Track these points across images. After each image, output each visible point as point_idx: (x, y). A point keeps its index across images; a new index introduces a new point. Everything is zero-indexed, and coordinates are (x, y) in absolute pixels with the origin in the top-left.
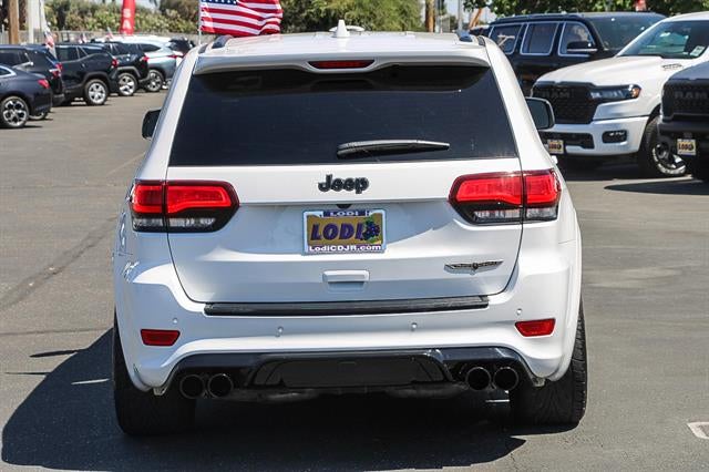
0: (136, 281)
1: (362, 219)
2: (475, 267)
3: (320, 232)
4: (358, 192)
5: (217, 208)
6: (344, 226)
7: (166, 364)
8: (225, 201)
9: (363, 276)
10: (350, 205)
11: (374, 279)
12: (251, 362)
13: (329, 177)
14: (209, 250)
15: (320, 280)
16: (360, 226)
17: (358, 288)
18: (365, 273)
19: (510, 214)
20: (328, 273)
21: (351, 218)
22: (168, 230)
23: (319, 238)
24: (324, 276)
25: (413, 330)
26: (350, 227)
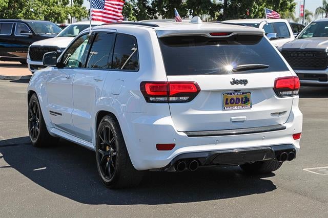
0: (154, 124)
1: (243, 96)
2: (280, 113)
3: (229, 102)
4: (245, 85)
5: (190, 93)
6: (237, 99)
7: (169, 158)
8: (194, 90)
9: (244, 119)
10: (240, 90)
11: (248, 120)
12: (207, 155)
13: (234, 80)
14: (187, 110)
15: (229, 121)
16: (242, 98)
17: (241, 123)
18: (245, 117)
19: (287, 93)
20: (232, 118)
21: (239, 95)
22: (169, 102)
23: (228, 104)
24: (231, 119)
25: (263, 139)
26: (239, 99)
